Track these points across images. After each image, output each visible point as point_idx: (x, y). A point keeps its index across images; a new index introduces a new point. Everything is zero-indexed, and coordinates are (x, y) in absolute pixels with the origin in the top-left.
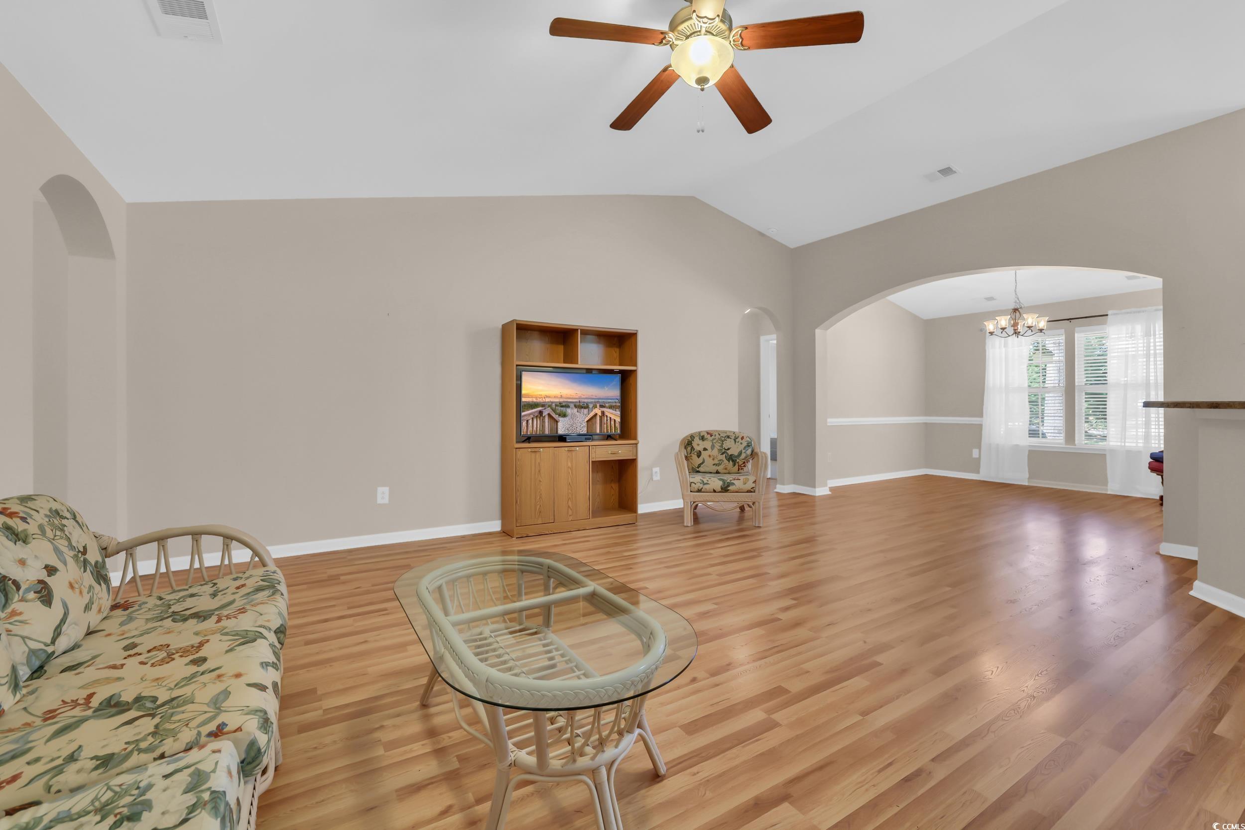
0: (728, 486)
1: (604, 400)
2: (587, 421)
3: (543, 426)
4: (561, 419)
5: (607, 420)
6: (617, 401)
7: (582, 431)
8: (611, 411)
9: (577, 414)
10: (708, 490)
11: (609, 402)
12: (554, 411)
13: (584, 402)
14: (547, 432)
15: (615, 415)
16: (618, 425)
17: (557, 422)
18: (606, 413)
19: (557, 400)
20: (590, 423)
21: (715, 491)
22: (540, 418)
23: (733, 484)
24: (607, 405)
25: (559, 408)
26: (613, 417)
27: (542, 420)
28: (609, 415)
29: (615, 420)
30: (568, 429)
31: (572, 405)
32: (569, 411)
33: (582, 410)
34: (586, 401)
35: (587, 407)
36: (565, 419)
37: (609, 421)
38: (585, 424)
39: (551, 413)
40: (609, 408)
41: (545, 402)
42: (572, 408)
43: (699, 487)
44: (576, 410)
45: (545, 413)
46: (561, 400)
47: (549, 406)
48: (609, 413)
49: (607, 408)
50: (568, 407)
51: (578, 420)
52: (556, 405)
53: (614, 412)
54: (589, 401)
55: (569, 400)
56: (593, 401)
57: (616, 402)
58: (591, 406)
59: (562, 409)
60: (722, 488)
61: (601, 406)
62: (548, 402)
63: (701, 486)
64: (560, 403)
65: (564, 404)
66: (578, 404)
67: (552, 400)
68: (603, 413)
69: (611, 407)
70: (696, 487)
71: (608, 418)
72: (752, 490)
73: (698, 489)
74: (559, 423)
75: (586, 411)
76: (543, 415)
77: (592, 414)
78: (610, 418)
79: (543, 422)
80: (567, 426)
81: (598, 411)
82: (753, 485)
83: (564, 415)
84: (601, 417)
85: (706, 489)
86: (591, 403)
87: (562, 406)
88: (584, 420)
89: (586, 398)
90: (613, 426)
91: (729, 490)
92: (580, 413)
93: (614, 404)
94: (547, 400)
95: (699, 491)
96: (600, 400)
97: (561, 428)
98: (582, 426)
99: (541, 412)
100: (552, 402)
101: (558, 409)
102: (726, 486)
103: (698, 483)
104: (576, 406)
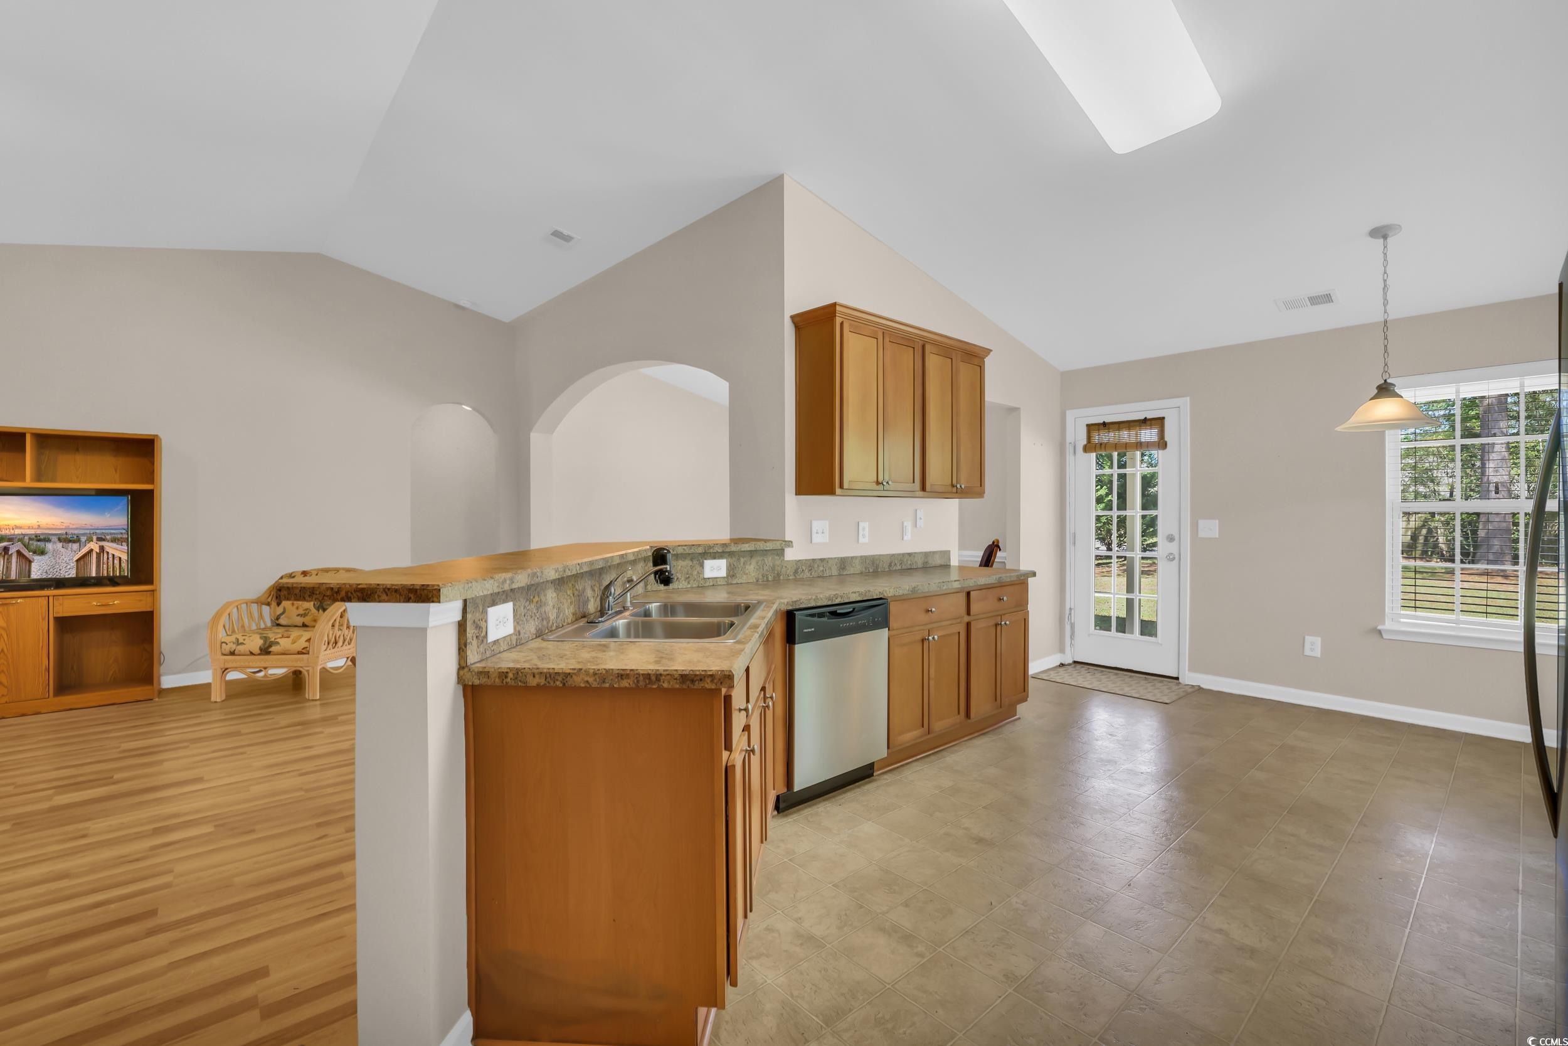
0: (270, 646)
1: (104, 531)
2: (77, 561)
3: (8, 568)
4: (36, 558)
5: (108, 558)
6: (124, 531)
7: (69, 575)
8: (114, 545)
9: (63, 550)
10: (242, 652)
11: (111, 534)
12: (27, 546)
13: (72, 534)
14: (13, 576)
15: (120, 552)
16: (124, 565)
17: (30, 562)
18: (107, 549)
19: (32, 532)
20: (82, 562)
21: (252, 654)
22: (4, 557)
23: (278, 643)
24: (108, 537)
25: (35, 543)
26: (117, 554)
27: (8, 559)
28: (111, 551)
29: (120, 558)
30: (46, 572)
31: (54, 539)
32: (49, 546)
33: (70, 544)
34: (76, 532)
35: (78, 540)
36: (43, 557)
37: (111, 559)
38: (73, 564)
39: (22, 551)
40: (112, 541)
41: (14, 535)
42: (55, 543)
43: (231, 648)
44: (60, 545)
45: (13, 550)
46: (39, 532)
47: (19, 540)
48: (110, 547)
49: (108, 541)
50: (49, 541)
51: (63, 559)
52: (30, 539)
53: (119, 547)
54: (82, 532)
55: (50, 532)
56: (88, 532)
57: (121, 533)
58: (83, 539)
59: (39, 543)
60: (261, 649)
61: (99, 539)
62: (19, 535)
63: (234, 647)
64: (36, 536)
65: (42, 537)
66: (64, 536)
67: (24, 531)
68: (102, 548)
69: (114, 540)
70: (227, 648)
71: (110, 556)
72: (304, 651)
73: (230, 652)
74: (33, 565)
75: (75, 546)
76: (10, 553)
77: (84, 550)
78: (113, 555)
79: (9, 562)
80: (46, 568)
81: (95, 546)
82: (306, 644)
83: (42, 553)
84: (98, 555)
85: (240, 651)
86: (84, 534)
87: (39, 540)
88: (72, 559)
89: (77, 529)
90: (118, 567)
91: (270, 652)
92: (67, 549)
93: (119, 536)
94: (17, 532)
95: (232, 653)
96: (97, 531)
97: (35, 570)
98: (69, 567)
99: (6, 549)
100: (24, 535)
101: (32, 544)
102: (267, 645)
103: (230, 642)
104: (60, 540)
